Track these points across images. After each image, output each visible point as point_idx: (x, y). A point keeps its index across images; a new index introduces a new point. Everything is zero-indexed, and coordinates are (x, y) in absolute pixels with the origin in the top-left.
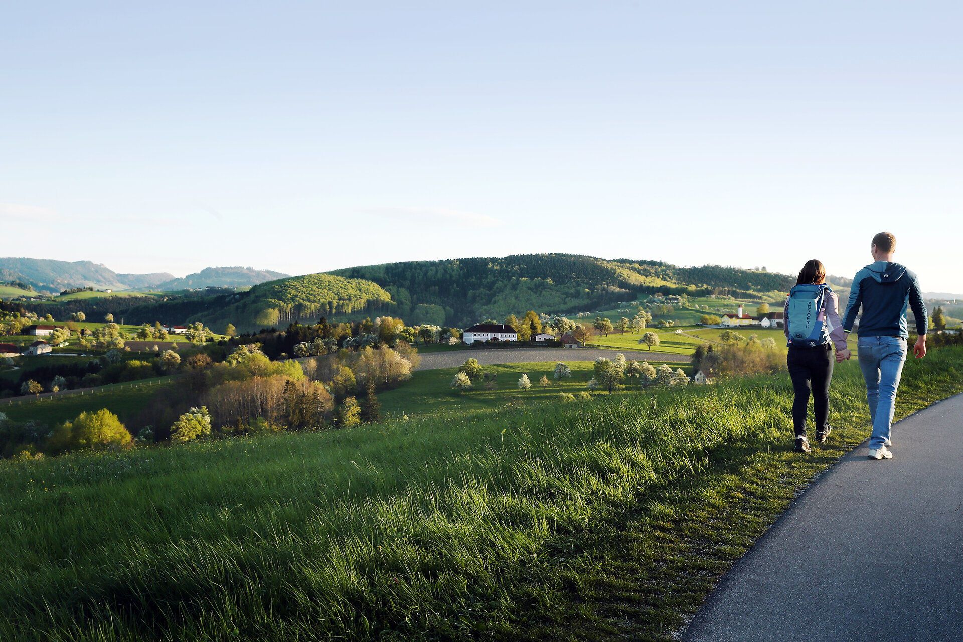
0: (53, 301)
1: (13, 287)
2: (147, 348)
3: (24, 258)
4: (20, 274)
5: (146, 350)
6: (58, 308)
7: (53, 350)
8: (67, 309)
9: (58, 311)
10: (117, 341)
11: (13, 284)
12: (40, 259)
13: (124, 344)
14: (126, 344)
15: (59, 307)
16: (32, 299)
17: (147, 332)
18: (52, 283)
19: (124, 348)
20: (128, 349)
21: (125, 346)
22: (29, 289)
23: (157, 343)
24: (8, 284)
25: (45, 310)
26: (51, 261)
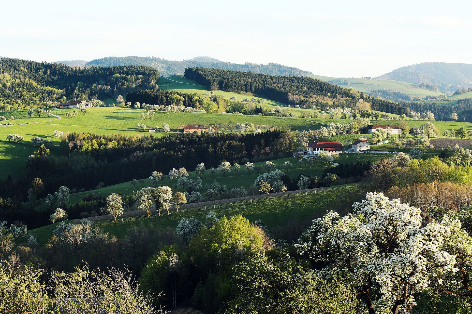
0: (446, 100)
1: (422, 88)
2: (449, 146)
3: (438, 63)
4: (433, 77)
5: (448, 148)
6: (449, 107)
7: (371, 148)
8: (457, 107)
9: (449, 109)
10: (423, 140)
11: (422, 86)
12: (451, 63)
13: (430, 142)
14: (431, 142)
15: (450, 105)
16: (429, 99)
17: (464, 130)
18: (460, 84)
19: (429, 146)
20: (433, 147)
21: (431, 144)
22: (435, 90)
23: (458, 141)
24: (418, 86)
25: (438, 109)
26: (460, 65)
